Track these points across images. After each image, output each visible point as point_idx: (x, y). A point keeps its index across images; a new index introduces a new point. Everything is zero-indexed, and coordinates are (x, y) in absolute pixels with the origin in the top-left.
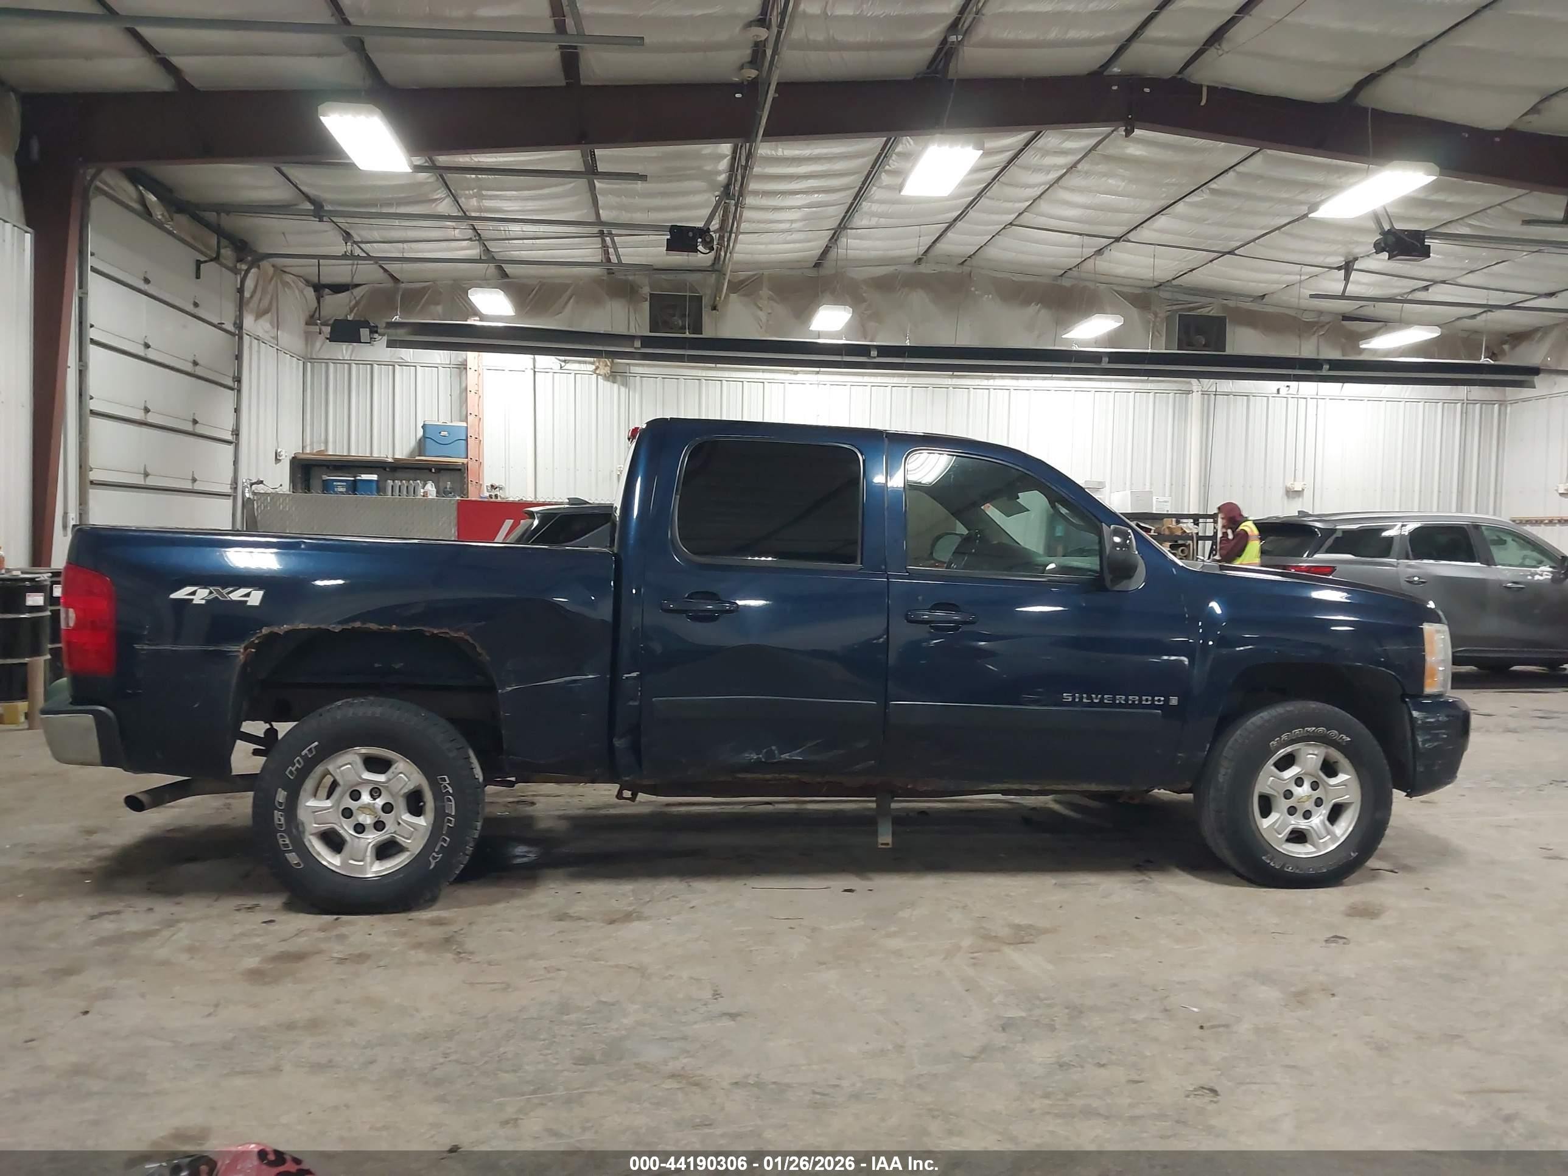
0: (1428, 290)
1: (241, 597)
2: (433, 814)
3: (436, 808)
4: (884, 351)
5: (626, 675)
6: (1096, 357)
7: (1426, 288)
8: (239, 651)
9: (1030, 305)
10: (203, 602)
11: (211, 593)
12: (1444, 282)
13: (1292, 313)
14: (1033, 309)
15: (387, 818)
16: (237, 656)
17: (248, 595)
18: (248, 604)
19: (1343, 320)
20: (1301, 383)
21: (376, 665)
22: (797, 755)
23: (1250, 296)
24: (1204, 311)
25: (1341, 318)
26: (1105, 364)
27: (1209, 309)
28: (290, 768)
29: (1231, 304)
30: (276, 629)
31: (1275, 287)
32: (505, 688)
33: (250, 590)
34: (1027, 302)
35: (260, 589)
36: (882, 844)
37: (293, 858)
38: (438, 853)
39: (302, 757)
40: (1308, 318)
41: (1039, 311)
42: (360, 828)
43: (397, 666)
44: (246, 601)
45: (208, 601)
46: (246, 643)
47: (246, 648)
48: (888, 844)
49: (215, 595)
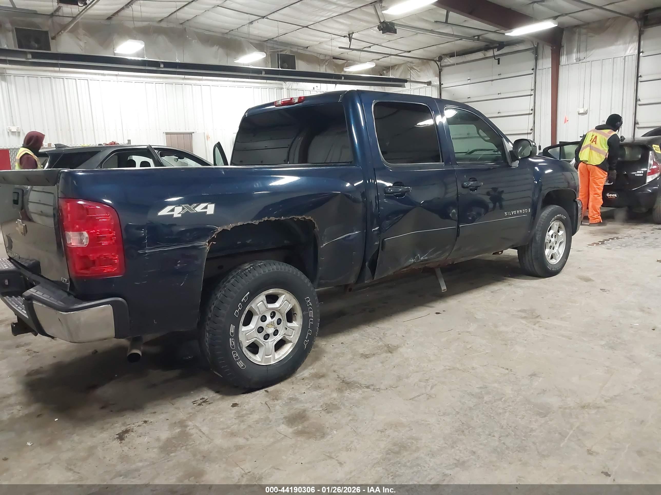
0: (370, 48)
1: (202, 209)
2: (302, 320)
3: (304, 316)
4: (167, 65)
5: (373, 230)
6: (259, 71)
7: (370, 47)
8: (205, 244)
9: (214, 46)
10: (180, 215)
11: (183, 209)
12: (377, 45)
13: (315, 55)
14: (215, 48)
15: (279, 327)
16: (205, 248)
17: (206, 208)
18: (208, 213)
19: (333, 59)
20: (322, 84)
21: (238, 243)
22: (426, 256)
23: (302, 47)
24: (284, 53)
25: (332, 58)
26: (263, 75)
27: (286, 52)
28: (236, 310)
29: (295, 50)
30: (226, 227)
31: (315, 43)
32: (323, 245)
33: (207, 204)
34: (212, 45)
35: (212, 203)
36: (444, 290)
37: (241, 364)
38: (307, 340)
39: (241, 302)
40: (322, 57)
41: (218, 49)
42: (267, 337)
43: (248, 242)
44: (206, 212)
45: (182, 215)
46: (210, 238)
47: (209, 242)
48: (445, 290)
49: (186, 210)
